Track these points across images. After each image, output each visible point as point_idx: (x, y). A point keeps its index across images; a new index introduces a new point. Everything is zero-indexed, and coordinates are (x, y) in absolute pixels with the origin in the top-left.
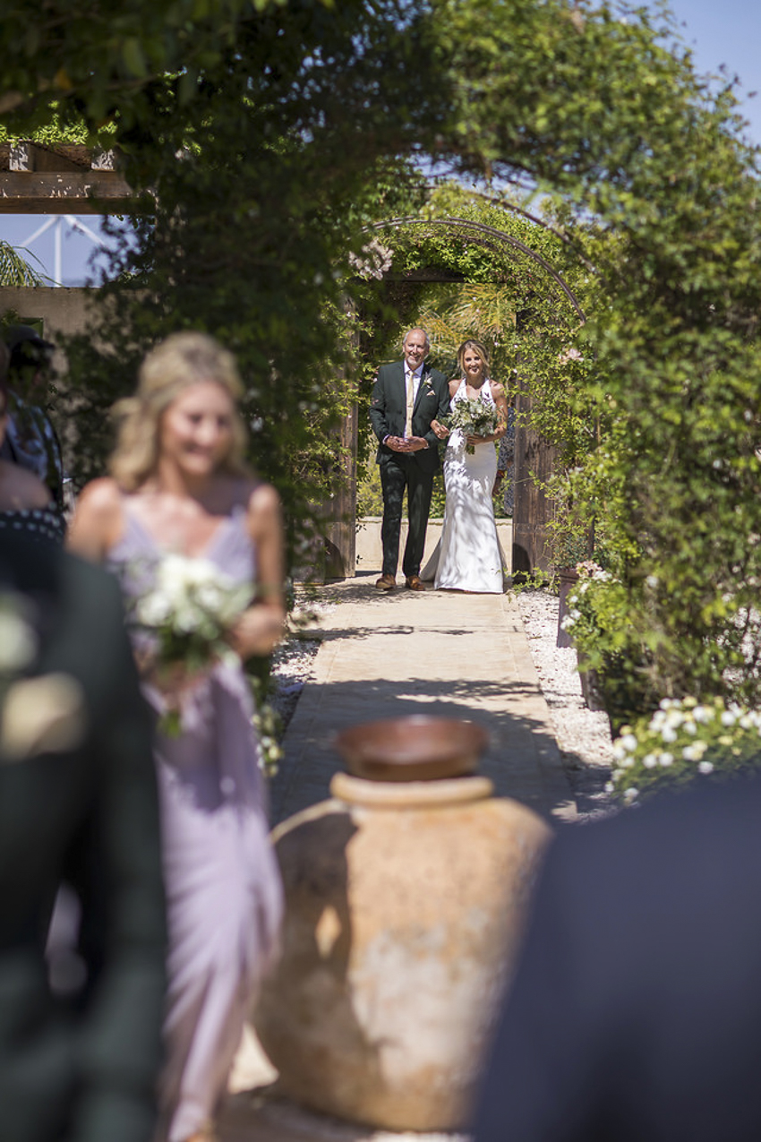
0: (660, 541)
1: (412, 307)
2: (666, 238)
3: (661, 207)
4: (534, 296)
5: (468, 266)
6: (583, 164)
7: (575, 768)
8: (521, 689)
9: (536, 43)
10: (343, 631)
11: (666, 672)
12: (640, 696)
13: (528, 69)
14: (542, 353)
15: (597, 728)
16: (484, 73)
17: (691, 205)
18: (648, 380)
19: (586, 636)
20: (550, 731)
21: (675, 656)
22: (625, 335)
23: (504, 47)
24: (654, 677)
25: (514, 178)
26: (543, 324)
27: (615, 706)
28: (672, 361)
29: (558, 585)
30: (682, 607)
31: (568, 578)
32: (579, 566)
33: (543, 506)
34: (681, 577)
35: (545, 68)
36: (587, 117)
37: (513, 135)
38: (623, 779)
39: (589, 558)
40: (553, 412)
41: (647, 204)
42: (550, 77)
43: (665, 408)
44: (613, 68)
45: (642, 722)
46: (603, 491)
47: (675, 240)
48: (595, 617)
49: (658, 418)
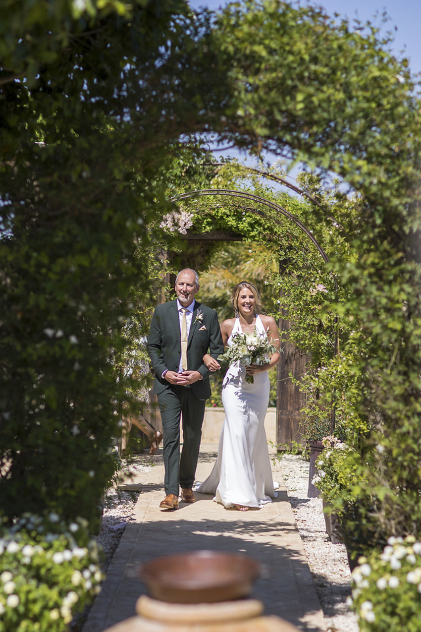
0: (386, 418)
1: (207, 258)
2: (392, 194)
3: (387, 171)
4: (292, 249)
5: (245, 229)
6: (330, 140)
7: (322, 586)
8: (283, 527)
9: (295, 48)
10: (156, 485)
11: (391, 516)
12: (371, 534)
13: (290, 68)
14: (298, 289)
15: (338, 556)
16: (257, 72)
17: (410, 170)
18: (378, 299)
19: (330, 489)
20: (303, 558)
21: (399, 505)
22: (360, 266)
23: (271, 52)
24: (382, 520)
25: (279, 151)
26: (299, 269)
27: (353, 541)
28: (396, 285)
29: (309, 453)
30: (403, 467)
31: (316, 448)
32: (324, 439)
33: (298, 398)
34: (403, 446)
35: (303, 68)
36: (333, 103)
37: (279, 117)
38: (360, 596)
39: (332, 433)
40: (306, 331)
41: (378, 168)
42: (306, 74)
43: (390, 320)
44: (352, 68)
45: (374, 553)
46: (342, 386)
47: (399, 196)
48: (336, 476)
49: (385, 327)
